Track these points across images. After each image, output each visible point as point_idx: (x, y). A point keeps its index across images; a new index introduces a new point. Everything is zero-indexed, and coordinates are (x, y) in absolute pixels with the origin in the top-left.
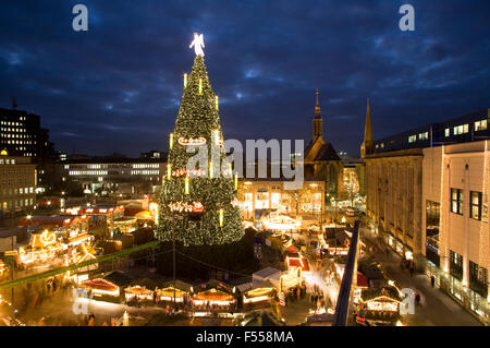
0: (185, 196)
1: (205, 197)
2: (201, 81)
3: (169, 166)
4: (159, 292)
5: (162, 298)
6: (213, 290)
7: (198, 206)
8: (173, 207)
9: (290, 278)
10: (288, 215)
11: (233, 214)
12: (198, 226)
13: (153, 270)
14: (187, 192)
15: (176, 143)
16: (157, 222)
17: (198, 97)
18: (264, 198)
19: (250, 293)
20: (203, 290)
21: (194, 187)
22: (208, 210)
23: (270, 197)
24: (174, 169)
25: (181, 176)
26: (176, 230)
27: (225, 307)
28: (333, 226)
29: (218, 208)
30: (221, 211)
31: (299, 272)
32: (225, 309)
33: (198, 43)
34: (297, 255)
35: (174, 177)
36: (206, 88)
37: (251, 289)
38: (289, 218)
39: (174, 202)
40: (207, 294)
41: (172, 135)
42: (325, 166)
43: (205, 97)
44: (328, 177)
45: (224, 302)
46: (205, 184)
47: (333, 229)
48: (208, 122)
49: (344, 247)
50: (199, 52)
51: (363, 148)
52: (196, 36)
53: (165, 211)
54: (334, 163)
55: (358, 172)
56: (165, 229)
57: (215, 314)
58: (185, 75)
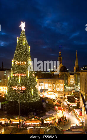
0: (18, 84)
1: (26, 84)
2: (24, 40)
3: (12, 72)
4: (12, 120)
5: (13, 123)
6: (33, 119)
7: (24, 88)
8: (14, 88)
9: (60, 114)
10: (53, 92)
11: (36, 91)
12: (24, 95)
13: (5, 112)
14: (19, 82)
15: (14, 63)
16: (7, 94)
17: (23, 46)
18: (42, 85)
19: (46, 119)
20: (29, 119)
21: (22, 80)
22: (27, 89)
23: (44, 85)
24: (14, 73)
25: (17, 76)
26: (15, 97)
27: (37, 125)
28: (69, 96)
29: (31, 89)
30: (32, 90)
31: (62, 112)
32: (37, 126)
33: (23, 25)
34: (60, 106)
35: (14, 76)
36: (26, 43)
37: (47, 118)
38: (53, 93)
39: (14, 86)
40: (31, 120)
41: (12, 60)
42: (63, 74)
43: (26, 46)
44: (64, 78)
45: (37, 123)
46: (26, 79)
47: (69, 97)
48: (27, 56)
49: (75, 103)
50: (23, 29)
51: (75, 68)
52: (22, 23)
53: (10, 89)
54: (66, 73)
55: (75, 77)
56: (11, 96)
57: (35, 128)
58: (18, 38)
